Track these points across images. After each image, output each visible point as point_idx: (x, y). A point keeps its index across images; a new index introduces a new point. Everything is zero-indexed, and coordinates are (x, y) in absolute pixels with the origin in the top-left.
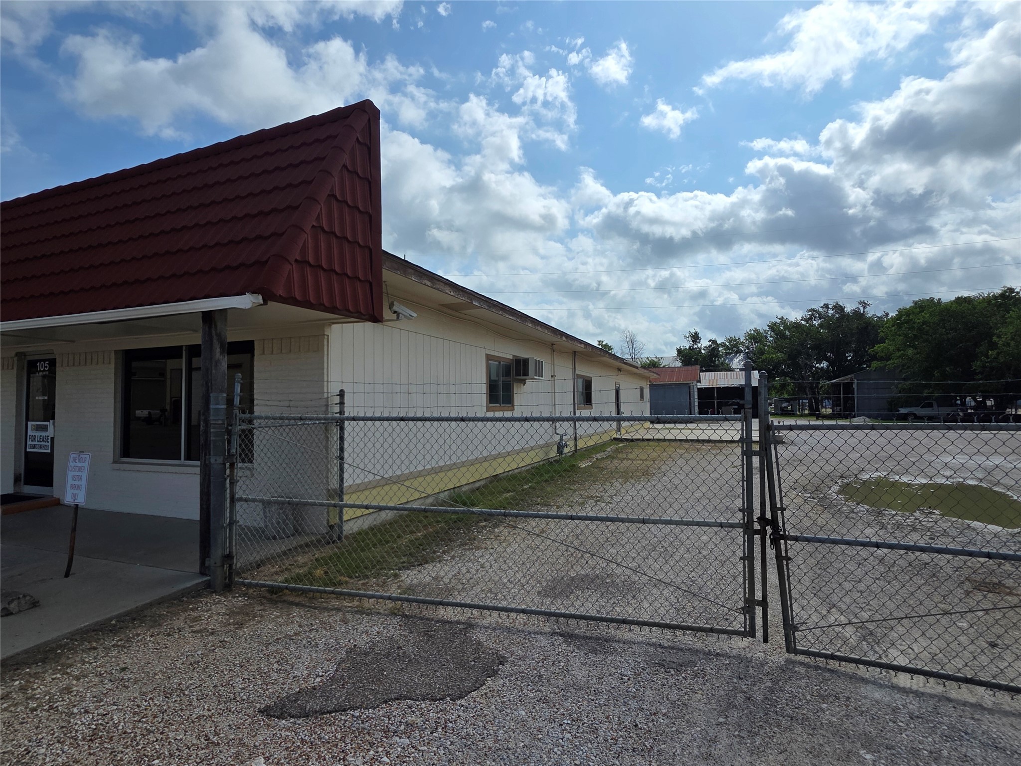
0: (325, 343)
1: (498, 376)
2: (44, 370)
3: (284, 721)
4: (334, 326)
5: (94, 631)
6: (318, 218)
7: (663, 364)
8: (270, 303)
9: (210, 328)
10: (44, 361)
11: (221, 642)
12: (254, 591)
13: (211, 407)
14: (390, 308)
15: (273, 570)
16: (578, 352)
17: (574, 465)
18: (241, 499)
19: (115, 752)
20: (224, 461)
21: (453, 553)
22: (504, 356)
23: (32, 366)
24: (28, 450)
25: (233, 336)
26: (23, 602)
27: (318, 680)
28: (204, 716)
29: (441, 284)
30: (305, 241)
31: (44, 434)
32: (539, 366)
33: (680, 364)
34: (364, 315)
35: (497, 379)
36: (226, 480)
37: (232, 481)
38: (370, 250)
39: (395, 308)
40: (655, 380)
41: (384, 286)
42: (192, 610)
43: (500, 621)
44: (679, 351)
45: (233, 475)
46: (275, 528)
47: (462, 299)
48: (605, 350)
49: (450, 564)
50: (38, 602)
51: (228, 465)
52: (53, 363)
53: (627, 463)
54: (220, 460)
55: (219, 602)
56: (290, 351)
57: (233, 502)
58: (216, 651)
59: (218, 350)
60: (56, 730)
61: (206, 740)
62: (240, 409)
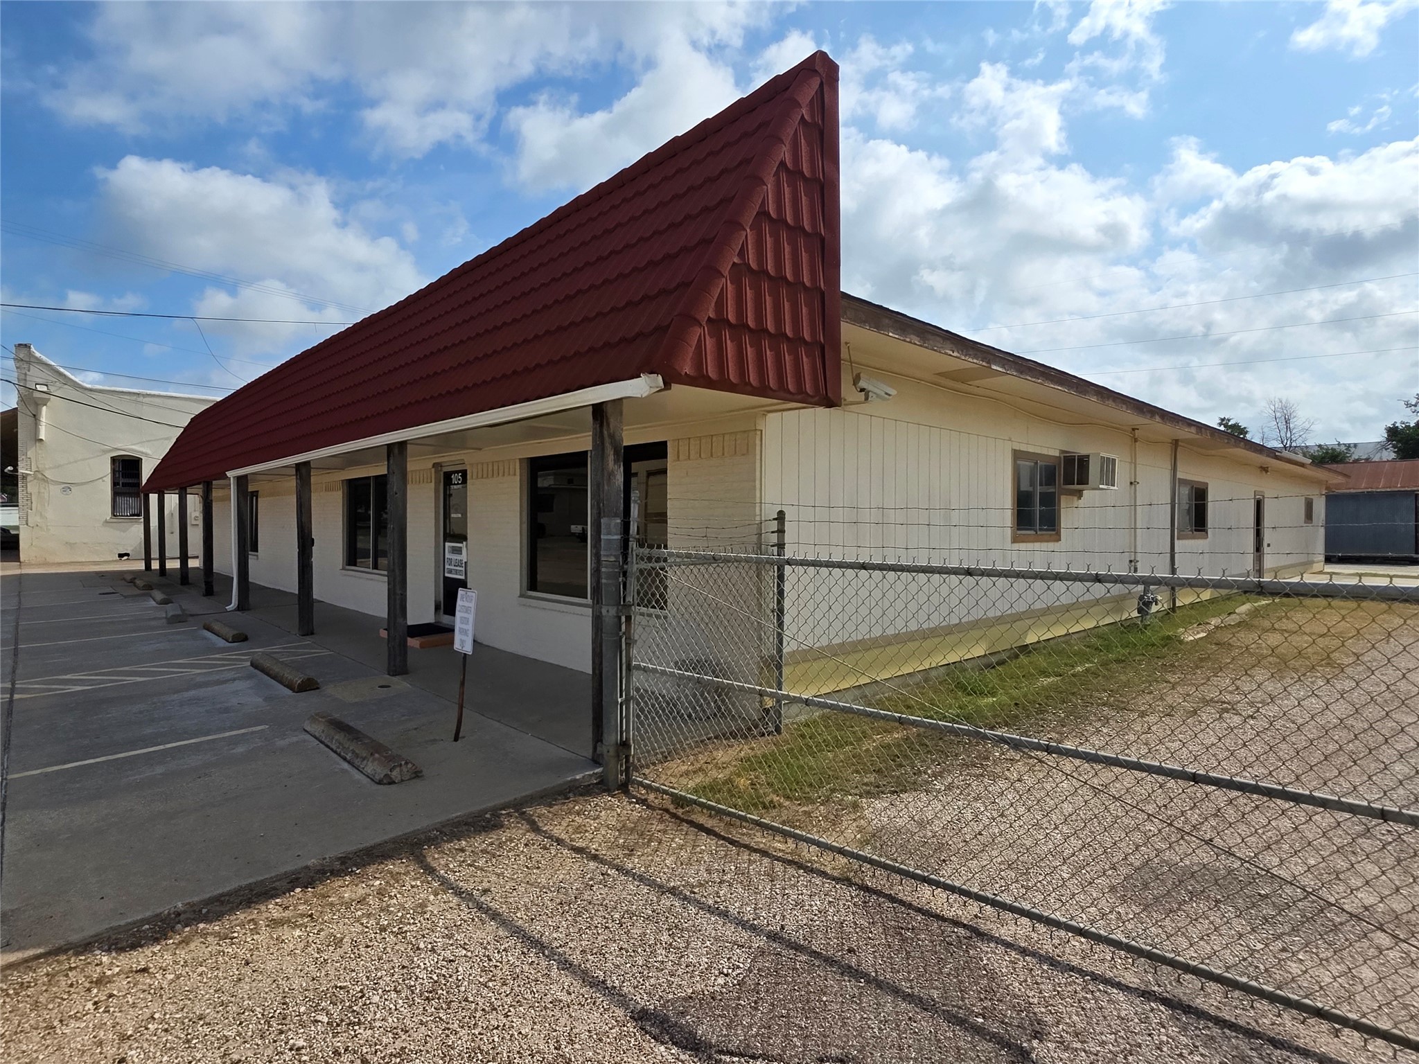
0: (758, 442)
1: (1032, 484)
2: (458, 484)
3: (662, 1048)
4: (770, 415)
5: (466, 824)
6: (742, 253)
7: (1355, 457)
8: (676, 387)
9: (601, 426)
10: (457, 472)
11: (603, 874)
12: (656, 798)
13: (602, 537)
14: (855, 384)
15: (684, 768)
16: (1183, 441)
17: (1169, 638)
18: (638, 667)
19: (449, 1029)
20: (617, 613)
21: (950, 780)
22: (1045, 452)
23: (448, 477)
24: (447, 575)
25: (631, 437)
26: (405, 769)
27: (721, 981)
28: (561, 1001)
29: (938, 339)
30: (723, 288)
31: (458, 557)
32: (1108, 467)
33: (1393, 455)
34: (812, 397)
35: (1031, 489)
36: (621, 638)
37: (628, 641)
38: (822, 294)
39: (862, 384)
40: (1338, 486)
41: (844, 350)
42: (578, 814)
43: (1034, 935)
44: (1393, 432)
45: (630, 632)
46: (690, 703)
47: (971, 363)
48: (1234, 434)
49: (944, 799)
50: (421, 772)
51: (623, 619)
52: (464, 473)
53: (1274, 639)
54: (613, 611)
55: (611, 808)
56: (712, 456)
57: (630, 670)
58: (594, 888)
59: (611, 458)
60: (397, 970)
61: (556, 1048)
62: (638, 540)
